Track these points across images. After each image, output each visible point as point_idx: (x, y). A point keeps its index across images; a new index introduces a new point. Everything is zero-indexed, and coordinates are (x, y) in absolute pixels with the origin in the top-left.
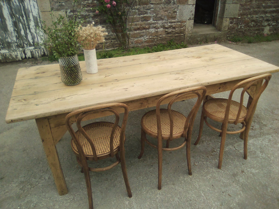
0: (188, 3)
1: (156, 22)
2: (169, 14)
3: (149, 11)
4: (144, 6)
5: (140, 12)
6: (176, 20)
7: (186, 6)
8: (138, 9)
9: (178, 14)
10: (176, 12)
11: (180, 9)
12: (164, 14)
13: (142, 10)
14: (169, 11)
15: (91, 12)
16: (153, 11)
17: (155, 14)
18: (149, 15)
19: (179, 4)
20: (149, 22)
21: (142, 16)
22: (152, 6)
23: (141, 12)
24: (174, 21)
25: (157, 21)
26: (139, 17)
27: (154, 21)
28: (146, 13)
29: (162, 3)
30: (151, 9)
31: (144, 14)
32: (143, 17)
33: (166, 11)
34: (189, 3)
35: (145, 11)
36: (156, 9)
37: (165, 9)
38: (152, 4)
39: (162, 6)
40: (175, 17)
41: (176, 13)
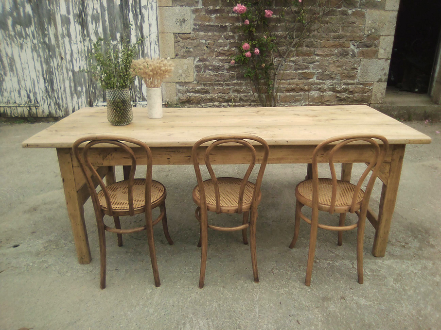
0: (378, 56)
1: (321, 81)
2: (345, 71)
3: (312, 65)
4: (305, 57)
5: (297, 66)
6: (356, 81)
7: (374, 60)
8: (293, 62)
9: (359, 71)
10: (356, 69)
11: (364, 65)
12: (335, 71)
13: (301, 63)
14: (344, 67)
15: (226, 62)
16: (318, 66)
17: (320, 71)
18: (311, 71)
19: (361, 58)
20: (310, 80)
21: (300, 71)
22: (317, 58)
23: (300, 66)
24: (352, 82)
25: (323, 80)
26: (296, 73)
27: (319, 80)
28: (307, 68)
29: (333, 55)
30: (315, 62)
31: (303, 69)
32: (302, 73)
33: (338, 66)
34: (380, 56)
35: (305, 65)
36: (324, 63)
37: (338, 64)
38: (317, 55)
39: (334, 58)
40: (353, 76)
41: (356, 71)
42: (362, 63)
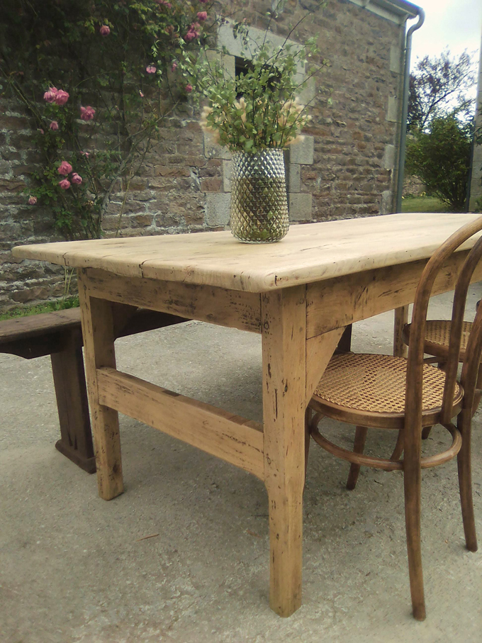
0: (223, 188)
1: (163, 228)
2: (190, 211)
3: (147, 205)
4: (136, 191)
5: (128, 207)
6: (205, 225)
7: (221, 194)
8: (121, 199)
9: (206, 211)
10: (203, 208)
11: (211, 202)
12: (178, 211)
13: (132, 201)
14: (188, 206)
16: (156, 204)
17: (159, 212)
18: (147, 213)
19: (206, 191)
20: (149, 228)
21: (133, 215)
22: (153, 192)
23: (131, 205)
24: (200, 226)
25: (165, 227)
26: (128, 218)
27: (160, 226)
28: (142, 209)
29: (172, 187)
30: (150, 199)
31: (136, 211)
32: (136, 218)
33: (181, 205)
34: (226, 190)
35: (138, 205)
36: (163, 200)
37: (180, 201)
38: (152, 188)
39: (174, 192)
40: (201, 218)
41: (202, 210)
42: (208, 199)
